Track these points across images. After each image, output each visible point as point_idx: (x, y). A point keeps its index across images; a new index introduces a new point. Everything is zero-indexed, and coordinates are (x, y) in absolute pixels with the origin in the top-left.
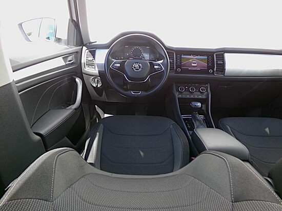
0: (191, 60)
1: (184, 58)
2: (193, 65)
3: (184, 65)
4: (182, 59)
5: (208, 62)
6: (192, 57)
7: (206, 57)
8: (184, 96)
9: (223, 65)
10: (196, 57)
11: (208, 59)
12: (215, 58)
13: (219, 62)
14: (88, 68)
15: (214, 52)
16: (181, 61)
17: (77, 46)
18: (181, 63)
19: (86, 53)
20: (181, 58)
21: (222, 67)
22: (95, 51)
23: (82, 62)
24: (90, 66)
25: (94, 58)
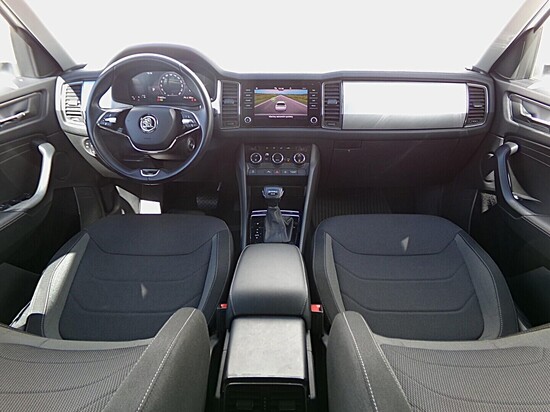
0: (273, 99)
1: (259, 95)
2: (278, 108)
3: (260, 110)
4: (256, 98)
5: (309, 101)
6: (275, 91)
7: (306, 92)
8: (261, 173)
9: (338, 107)
10: (286, 92)
11: (309, 95)
12: (323, 92)
13: (329, 102)
14: (72, 121)
15: (322, 81)
16: (253, 100)
17: (41, 75)
18: (253, 105)
19: (64, 91)
20: (253, 94)
21: (335, 111)
22: (81, 86)
23: (58, 109)
24: (76, 118)
25: (80, 100)
